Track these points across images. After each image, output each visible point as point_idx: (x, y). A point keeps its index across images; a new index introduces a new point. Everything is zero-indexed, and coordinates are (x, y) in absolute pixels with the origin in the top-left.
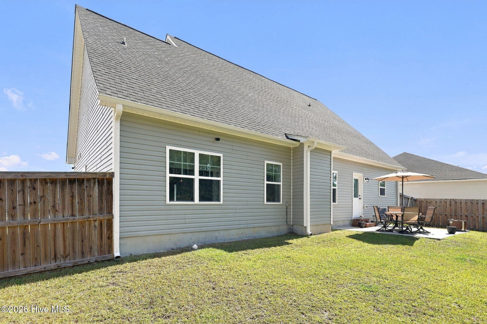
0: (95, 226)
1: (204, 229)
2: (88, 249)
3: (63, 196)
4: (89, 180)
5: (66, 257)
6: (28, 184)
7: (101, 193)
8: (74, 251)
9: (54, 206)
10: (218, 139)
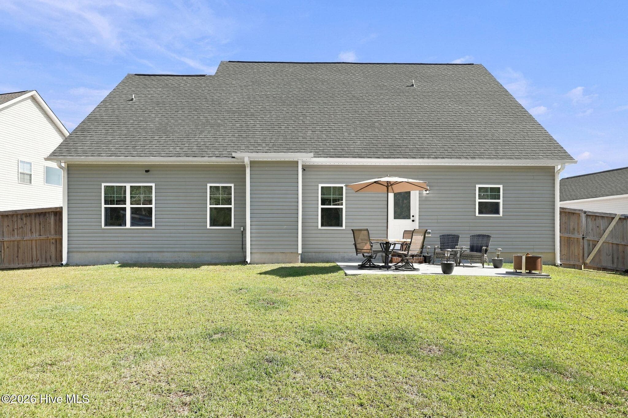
0: (53, 243)
1: (137, 250)
2: (49, 257)
3: (35, 224)
4: (49, 213)
5: (38, 260)
6: (19, 217)
7: (55, 220)
8: (42, 258)
9: (31, 230)
10: (147, 171)
